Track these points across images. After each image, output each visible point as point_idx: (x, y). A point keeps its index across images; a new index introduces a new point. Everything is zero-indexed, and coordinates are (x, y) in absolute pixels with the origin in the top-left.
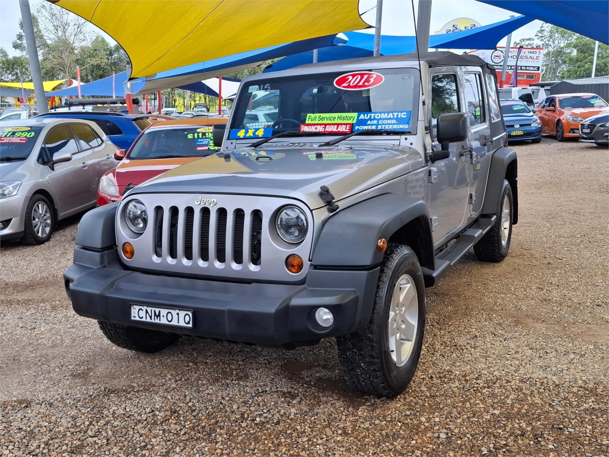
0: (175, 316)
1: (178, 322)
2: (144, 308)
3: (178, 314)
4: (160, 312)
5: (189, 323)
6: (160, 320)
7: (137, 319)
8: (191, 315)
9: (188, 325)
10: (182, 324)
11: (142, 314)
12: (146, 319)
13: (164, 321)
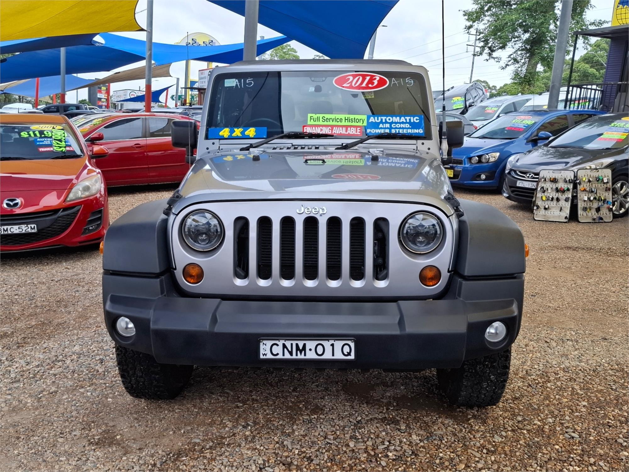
0: (328, 349)
1: (333, 355)
2: (281, 343)
3: (332, 345)
4: (305, 345)
5: (349, 354)
6: (305, 355)
7: (270, 356)
8: (352, 345)
9: (349, 357)
10: (339, 356)
11: (278, 350)
12: (284, 355)
13: (311, 355)
